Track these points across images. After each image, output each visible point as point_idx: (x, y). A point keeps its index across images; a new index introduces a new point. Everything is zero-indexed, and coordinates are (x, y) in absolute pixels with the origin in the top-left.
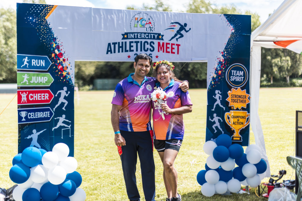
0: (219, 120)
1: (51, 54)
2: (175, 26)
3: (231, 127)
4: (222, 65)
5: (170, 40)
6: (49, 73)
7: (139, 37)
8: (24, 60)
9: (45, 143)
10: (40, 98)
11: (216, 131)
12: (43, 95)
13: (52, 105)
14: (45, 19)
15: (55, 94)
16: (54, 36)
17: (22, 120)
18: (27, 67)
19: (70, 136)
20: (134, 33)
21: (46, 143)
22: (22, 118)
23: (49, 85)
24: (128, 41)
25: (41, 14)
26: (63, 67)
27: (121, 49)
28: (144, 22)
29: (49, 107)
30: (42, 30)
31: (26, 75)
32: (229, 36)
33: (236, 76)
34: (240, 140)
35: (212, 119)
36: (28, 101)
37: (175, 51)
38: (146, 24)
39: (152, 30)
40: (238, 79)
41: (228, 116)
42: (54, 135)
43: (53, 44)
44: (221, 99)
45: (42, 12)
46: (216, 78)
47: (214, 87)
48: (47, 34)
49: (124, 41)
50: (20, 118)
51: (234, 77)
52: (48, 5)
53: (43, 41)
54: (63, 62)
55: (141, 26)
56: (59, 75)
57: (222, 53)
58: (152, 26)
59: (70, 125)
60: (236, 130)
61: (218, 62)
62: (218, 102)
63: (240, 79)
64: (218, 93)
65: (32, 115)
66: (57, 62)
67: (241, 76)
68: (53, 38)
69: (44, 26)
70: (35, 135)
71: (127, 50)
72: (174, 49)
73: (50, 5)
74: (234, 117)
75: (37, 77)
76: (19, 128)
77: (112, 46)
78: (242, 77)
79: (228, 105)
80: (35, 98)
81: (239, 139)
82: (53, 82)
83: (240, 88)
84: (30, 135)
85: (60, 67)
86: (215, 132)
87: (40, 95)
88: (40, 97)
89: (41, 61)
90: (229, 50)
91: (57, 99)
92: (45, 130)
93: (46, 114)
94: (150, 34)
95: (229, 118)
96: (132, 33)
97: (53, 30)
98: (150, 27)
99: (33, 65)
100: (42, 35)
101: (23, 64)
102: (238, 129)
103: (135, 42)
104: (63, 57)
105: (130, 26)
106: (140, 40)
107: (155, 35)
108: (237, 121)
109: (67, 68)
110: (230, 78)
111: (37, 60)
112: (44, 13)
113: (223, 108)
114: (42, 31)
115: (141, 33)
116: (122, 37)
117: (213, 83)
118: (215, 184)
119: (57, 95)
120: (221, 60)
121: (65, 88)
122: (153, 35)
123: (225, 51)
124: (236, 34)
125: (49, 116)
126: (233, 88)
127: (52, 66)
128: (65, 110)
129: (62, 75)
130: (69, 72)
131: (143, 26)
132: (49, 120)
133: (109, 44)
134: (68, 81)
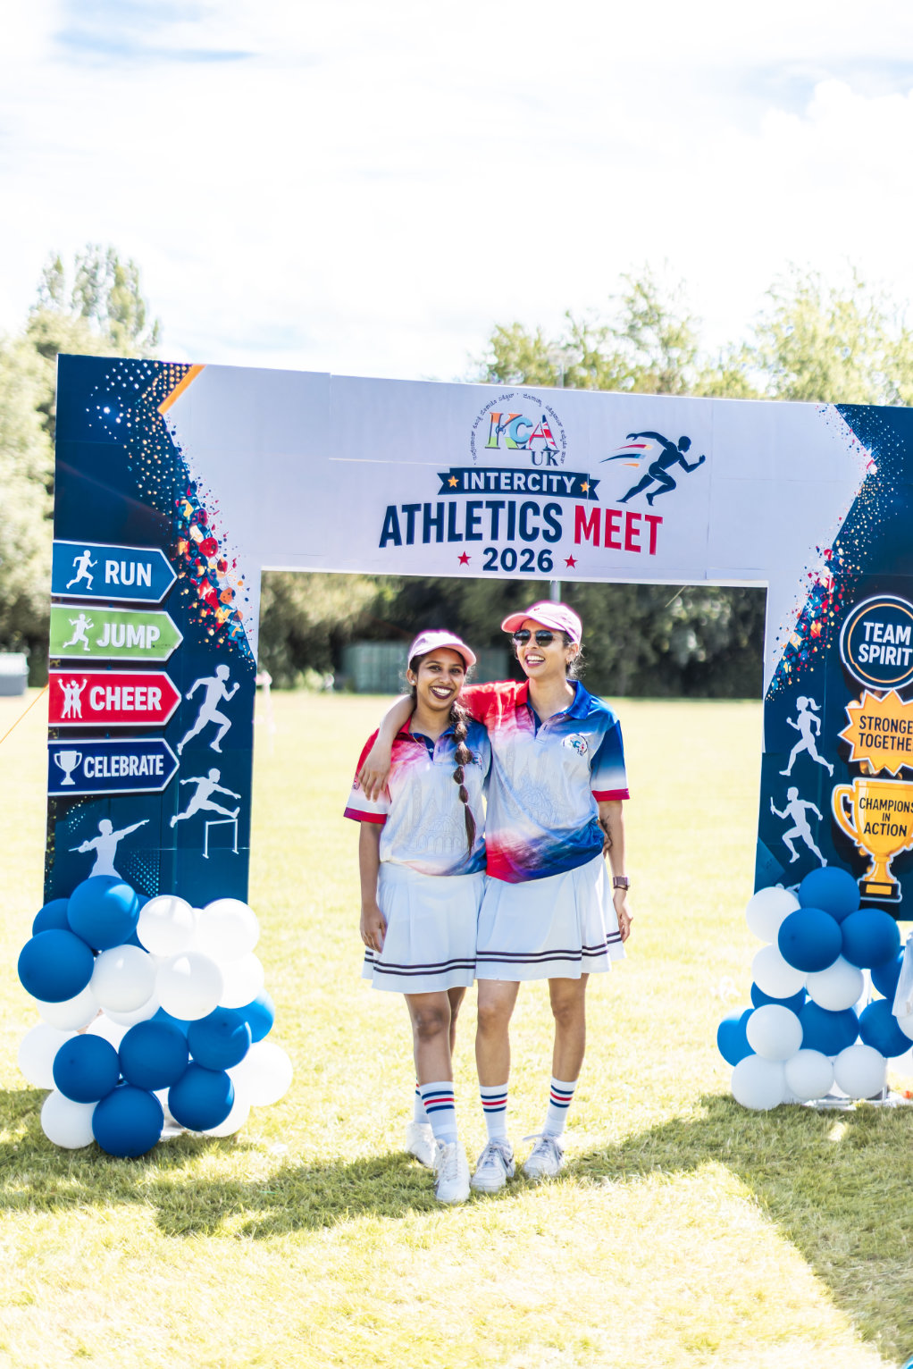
0: (809, 812)
1: (176, 542)
2: (643, 446)
3: (856, 844)
4: (824, 598)
5: (624, 500)
6: (166, 613)
7: (503, 487)
8: (78, 562)
9: (141, 873)
10: (129, 703)
11: (796, 856)
12: (142, 694)
13: (174, 732)
14: (157, 415)
15: (184, 692)
16: (187, 477)
17: (62, 784)
18: (88, 587)
19: (235, 851)
20: (486, 470)
21: (148, 873)
22: (63, 774)
23: (165, 656)
24: (461, 500)
25: (144, 396)
26: (218, 592)
27: (433, 529)
28: (524, 432)
29: (162, 740)
30: (145, 452)
31: (82, 616)
32: (855, 490)
33: (880, 645)
34: (894, 895)
35: (782, 809)
36: (88, 713)
37: (642, 540)
38: (534, 436)
39: (554, 461)
40: (889, 657)
41: (845, 798)
42: (175, 842)
43: (184, 505)
44: (818, 733)
45: (149, 389)
46: (801, 649)
47: (790, 683)
48: (163, 467)
49: (447, 499)
50: (55, 775)
51: (873, 647)
52: (168, 364)
53: (150, 492)
54: (217, 571)
55: (514, 445)
56: (200, 621)
57: (826, 552)
58: (553, 443)
59: (238, 810)
60: (877, 854)
61: (811, 588)
62: (808, 743)
63: (896, 659)
64: (809, 708)
65: (98, 767)
66: (196, 571)
67: (902, 645)
68: (183, 485)
69: (153, 437)
70: (106, 841)
71: (457, 532)
72: (637, 532)
73: (178, 362)
74: (869, 804)
75: (122, 626)
76: (51, 812)
77: (402, 518)
78: (904, 650)
79: (848, 757)
80: (113, 703)
81: (888, 890)
82: (181, 645)
83: (898, 691)
84: (89, 841)
85: (208, 590)
86: (792, 861)
87: (130, 694)
88: (131, 699)
89: (140, 565)
90: (856, 542)
91: (190, 711)
92: (143, 823)
93: (149, 765)
94: (545, 477)
95: (848, 807)
96: (478, 471)
97: (187, 456)
98: (548, 449)
99: (108, 581)
100: (144, 474)
101: (75, 576)
102: (887, 850)
103: (489, 504)
104: (219, 556)
105: (472, 443)
106: (507, 498)
107: (565, 478)
108: (880, 821)
109: (233, 594)
110: (856, 653)
111: (123, 564)
112: (157, 391)
113: (826, 768)
114: (147, 457)
115: (513, 471)
116: (441, 483)
117: (787, 668)
118: (785, 1062)
119: (194, 694)
120: (824, 583)
121: (223, 671)
122: (559, 478)
123: (841, 546)
124: (884, 483)
125: (159, 772)
126: (866, 691)
127: (179, 585)
128: (220, 751)
129: (211, 620)
130: (239, 609)
131: (522, 445)
132: (160, 785)
133: (391, 511)
134: (235, 645)
